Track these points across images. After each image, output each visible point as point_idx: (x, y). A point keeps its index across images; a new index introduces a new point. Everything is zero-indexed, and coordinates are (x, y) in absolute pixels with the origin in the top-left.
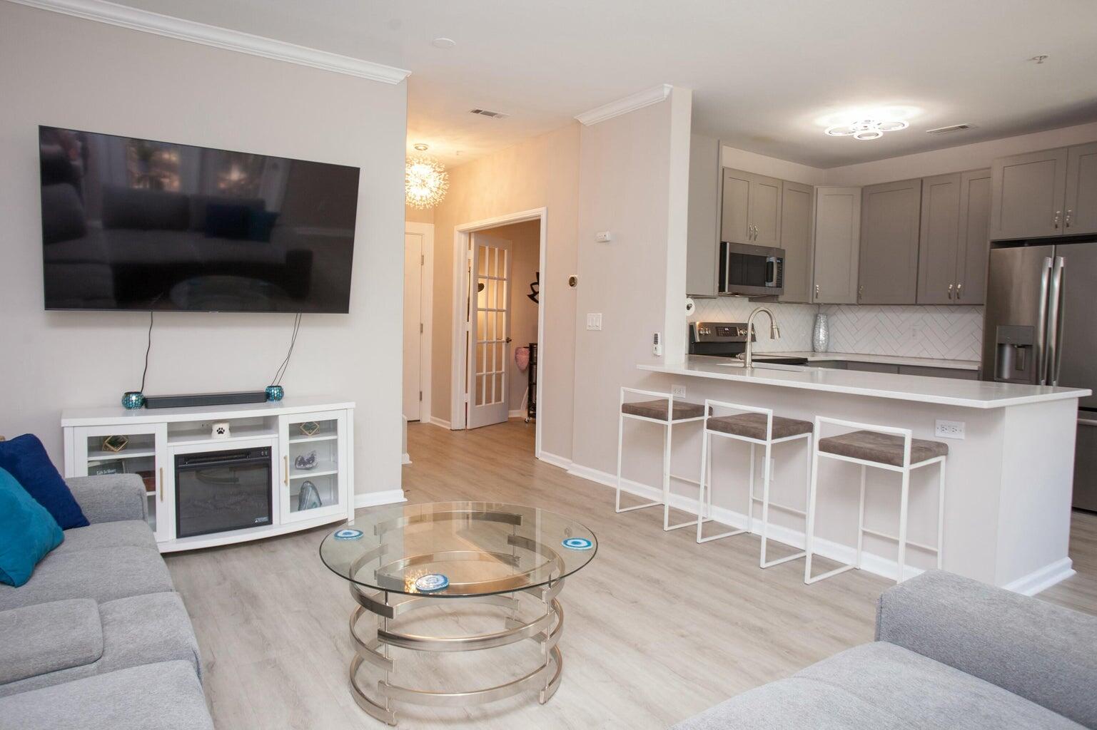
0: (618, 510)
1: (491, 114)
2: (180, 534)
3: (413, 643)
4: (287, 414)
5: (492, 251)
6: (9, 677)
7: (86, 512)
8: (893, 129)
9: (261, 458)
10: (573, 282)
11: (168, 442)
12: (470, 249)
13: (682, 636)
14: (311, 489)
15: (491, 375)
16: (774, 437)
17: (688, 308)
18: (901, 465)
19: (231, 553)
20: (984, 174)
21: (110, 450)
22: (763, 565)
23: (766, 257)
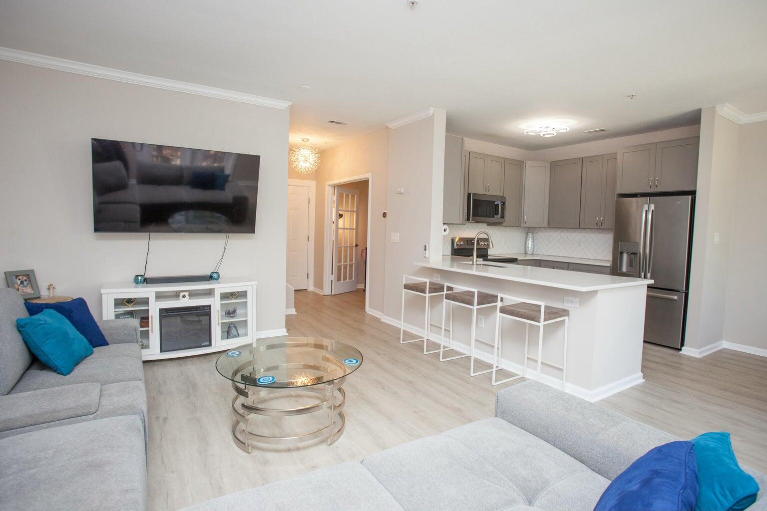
0: (402, 342)
1: (340, 123)
2: (162, 351)
3: (259, 411)
4: (220, 288)
5: (347, 196)
6: (50, 419)
7: (108, 338)
8: (561, 131)
9: (205, 311)
10: (384, 215)
11: (156, 301)
12: (334, 195)
13: (416, 412)
14: (233, 327)
15: (347, 265)
16: (478, 304)
17: (445, 230)
18: (539, 322)
19: (188, 361)
20: (613, 157)
21: (127, 306)
22: (472, 374)
23: (495, 202)
